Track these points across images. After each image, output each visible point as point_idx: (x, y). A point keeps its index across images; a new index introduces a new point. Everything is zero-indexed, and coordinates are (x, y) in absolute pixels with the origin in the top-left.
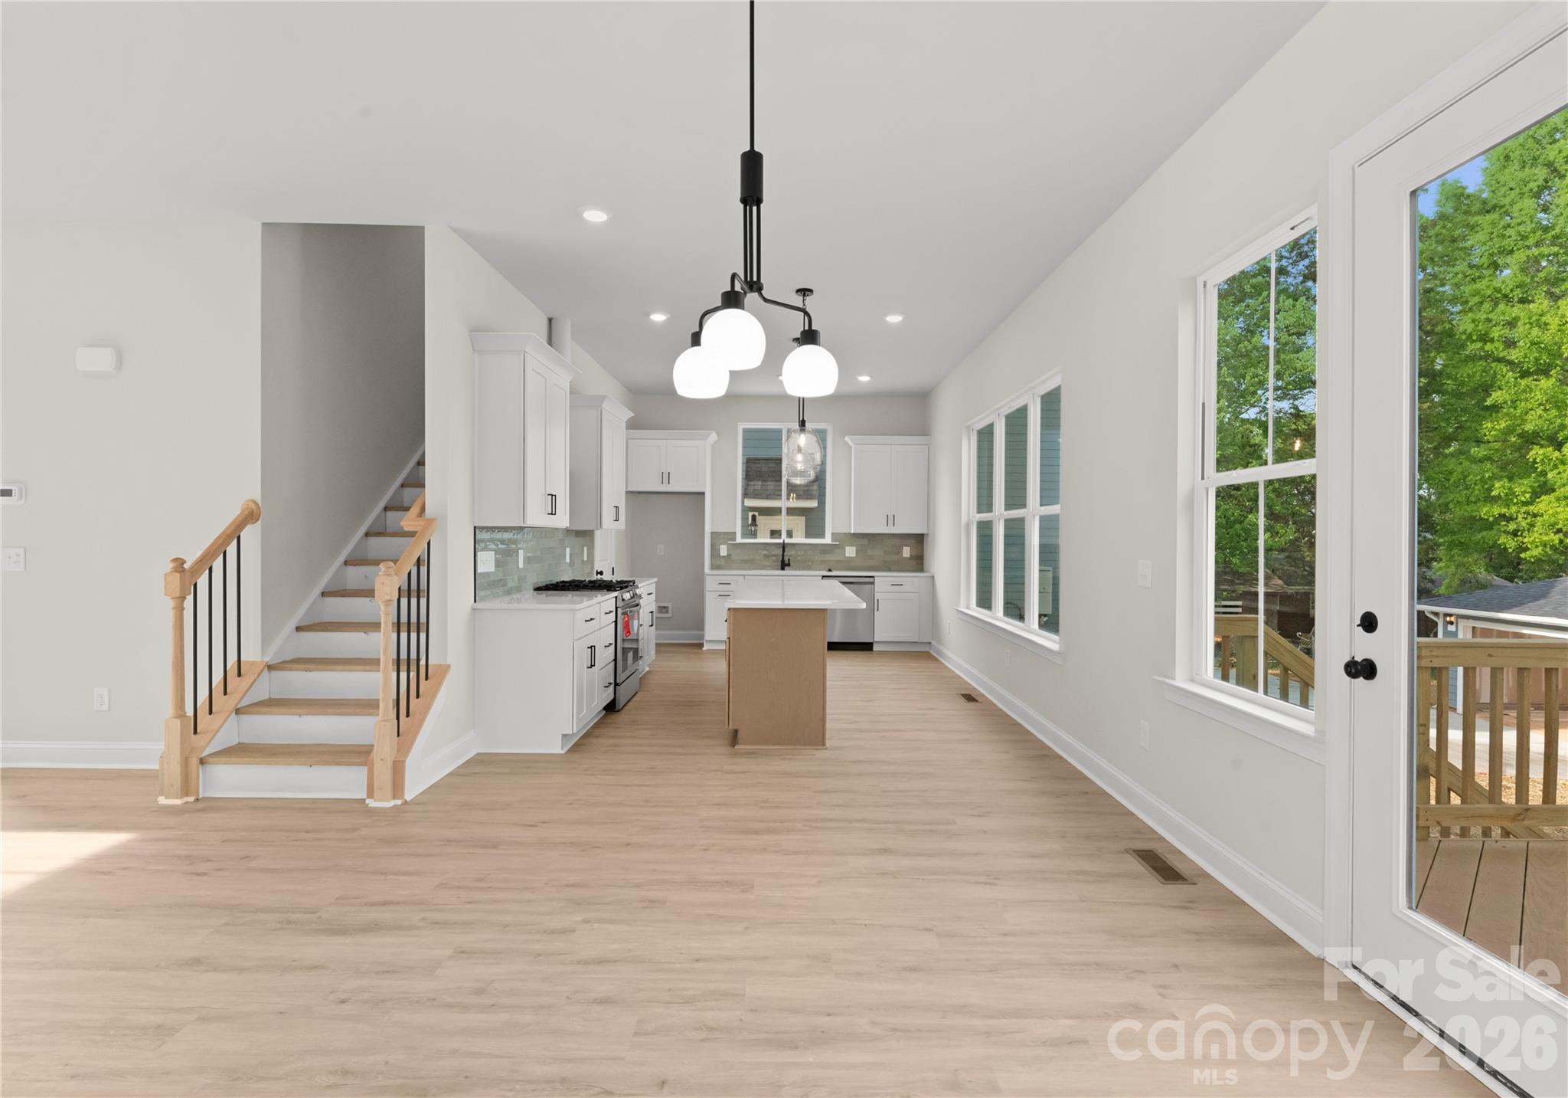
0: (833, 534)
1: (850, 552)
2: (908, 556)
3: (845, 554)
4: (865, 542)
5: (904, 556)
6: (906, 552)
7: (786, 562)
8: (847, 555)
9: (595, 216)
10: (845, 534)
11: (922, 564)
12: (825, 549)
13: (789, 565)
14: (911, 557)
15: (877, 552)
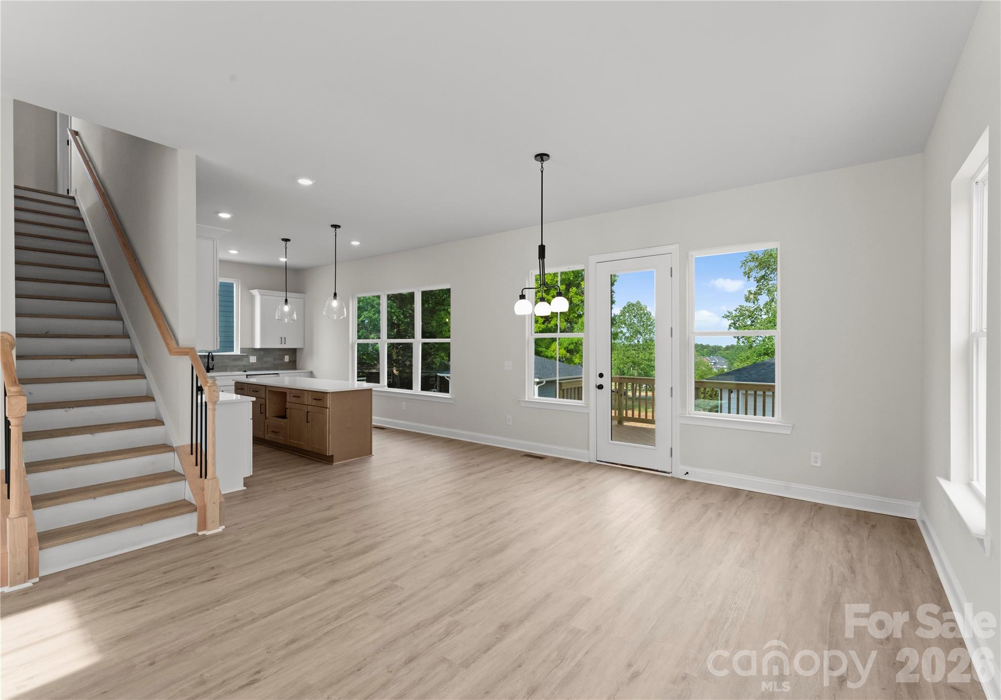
0: (241, 349)
1: (253, 359)
2: (288, 361)
3: (249, 361)
4: (262, 353)
5: (285, 361)
6: (287, 359)
7: (211, 367)
8: (251, 361)
9: (305, 182)
10: (249, 348)
11: (296, 365)
12: (236, 358)
13: (213, 369)
14: (290, 361)
15: (270, 359)
